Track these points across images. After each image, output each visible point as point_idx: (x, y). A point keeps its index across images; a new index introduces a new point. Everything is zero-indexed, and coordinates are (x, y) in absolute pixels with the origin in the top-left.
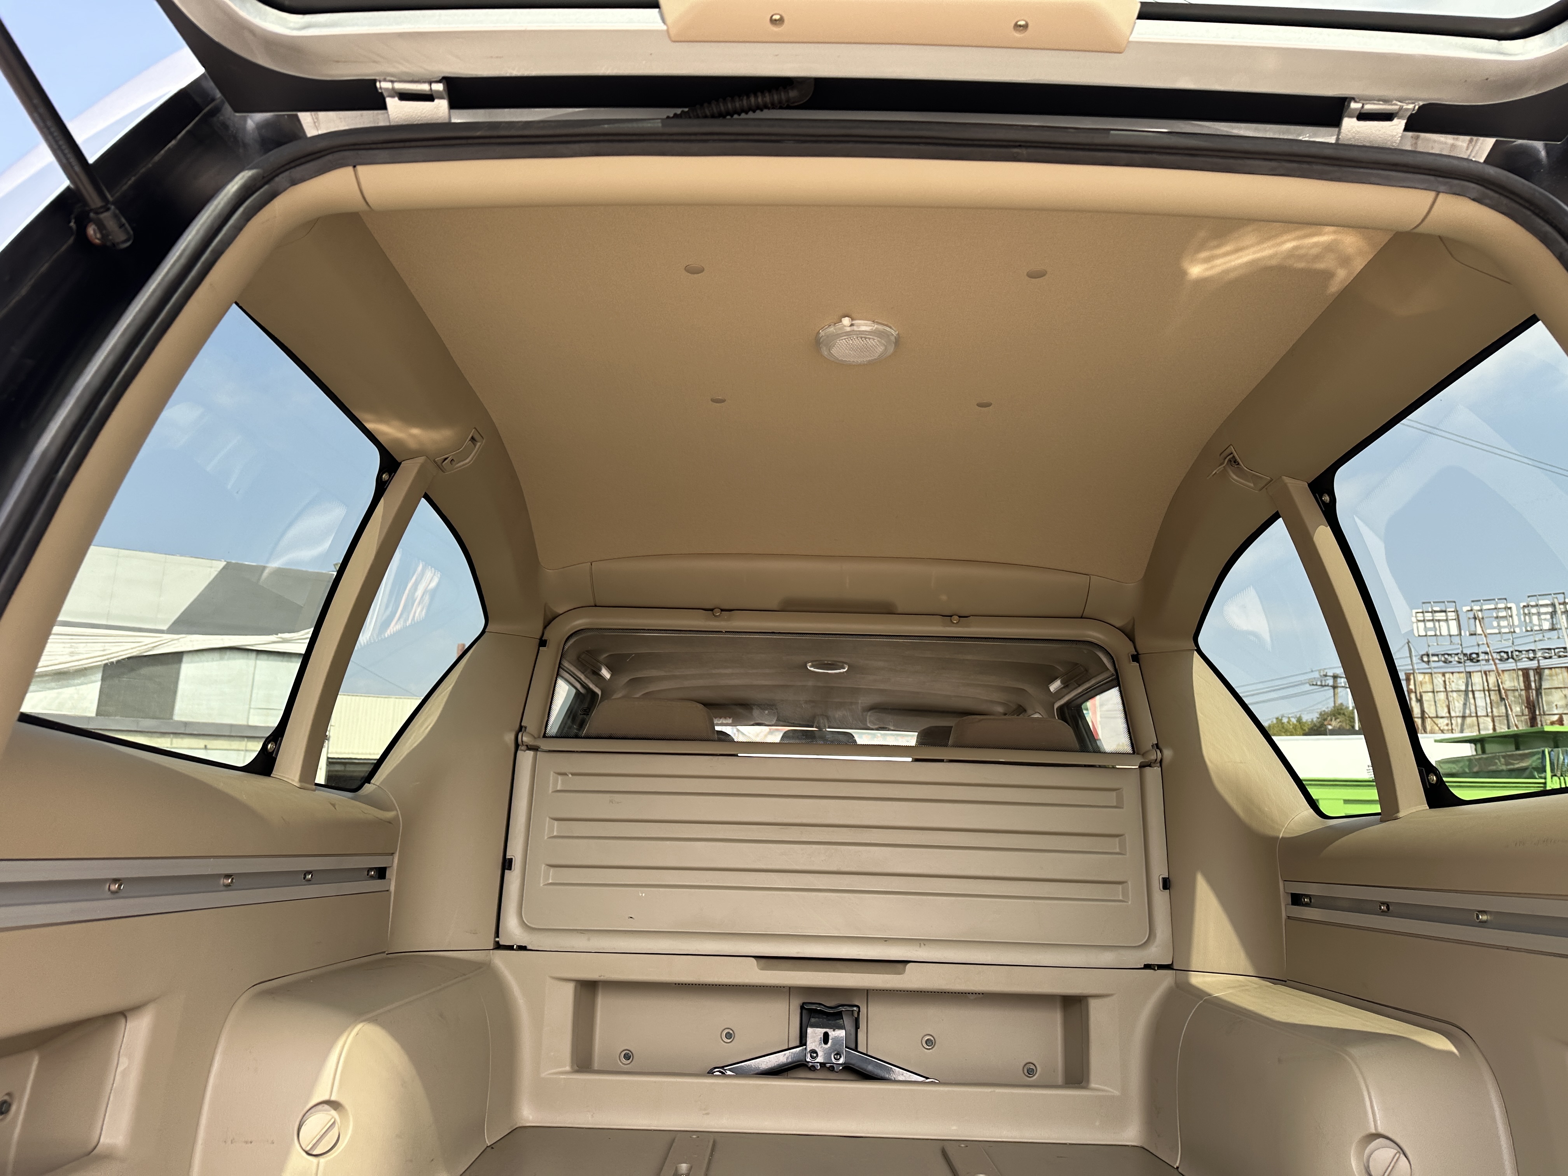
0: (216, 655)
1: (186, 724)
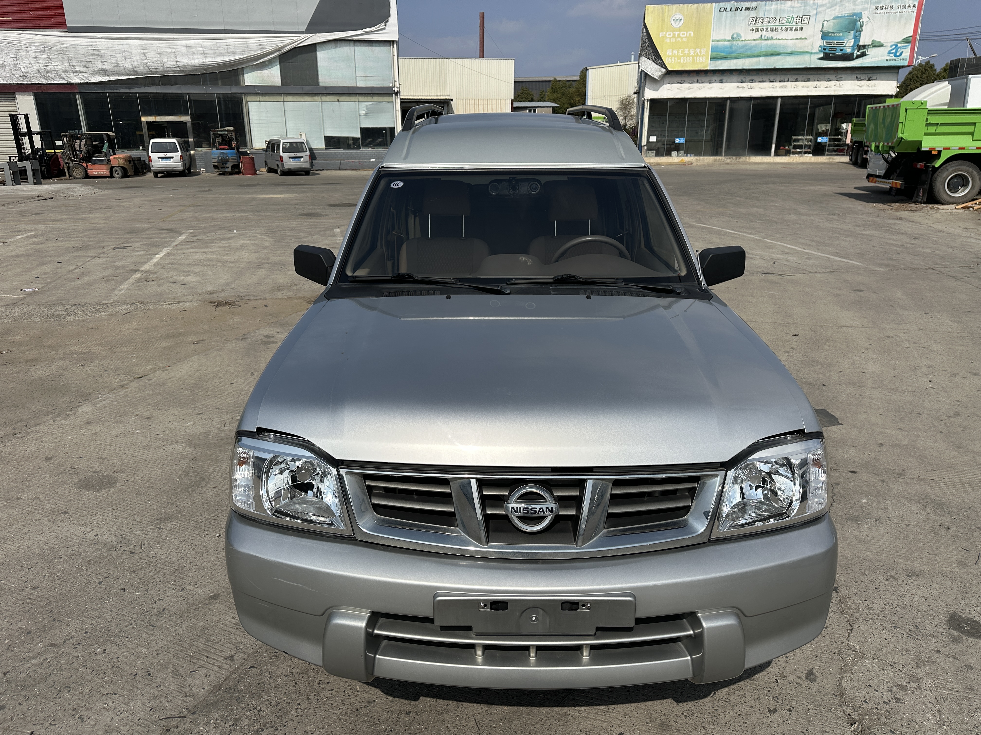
0: (333, 44)
1: (326, 88)
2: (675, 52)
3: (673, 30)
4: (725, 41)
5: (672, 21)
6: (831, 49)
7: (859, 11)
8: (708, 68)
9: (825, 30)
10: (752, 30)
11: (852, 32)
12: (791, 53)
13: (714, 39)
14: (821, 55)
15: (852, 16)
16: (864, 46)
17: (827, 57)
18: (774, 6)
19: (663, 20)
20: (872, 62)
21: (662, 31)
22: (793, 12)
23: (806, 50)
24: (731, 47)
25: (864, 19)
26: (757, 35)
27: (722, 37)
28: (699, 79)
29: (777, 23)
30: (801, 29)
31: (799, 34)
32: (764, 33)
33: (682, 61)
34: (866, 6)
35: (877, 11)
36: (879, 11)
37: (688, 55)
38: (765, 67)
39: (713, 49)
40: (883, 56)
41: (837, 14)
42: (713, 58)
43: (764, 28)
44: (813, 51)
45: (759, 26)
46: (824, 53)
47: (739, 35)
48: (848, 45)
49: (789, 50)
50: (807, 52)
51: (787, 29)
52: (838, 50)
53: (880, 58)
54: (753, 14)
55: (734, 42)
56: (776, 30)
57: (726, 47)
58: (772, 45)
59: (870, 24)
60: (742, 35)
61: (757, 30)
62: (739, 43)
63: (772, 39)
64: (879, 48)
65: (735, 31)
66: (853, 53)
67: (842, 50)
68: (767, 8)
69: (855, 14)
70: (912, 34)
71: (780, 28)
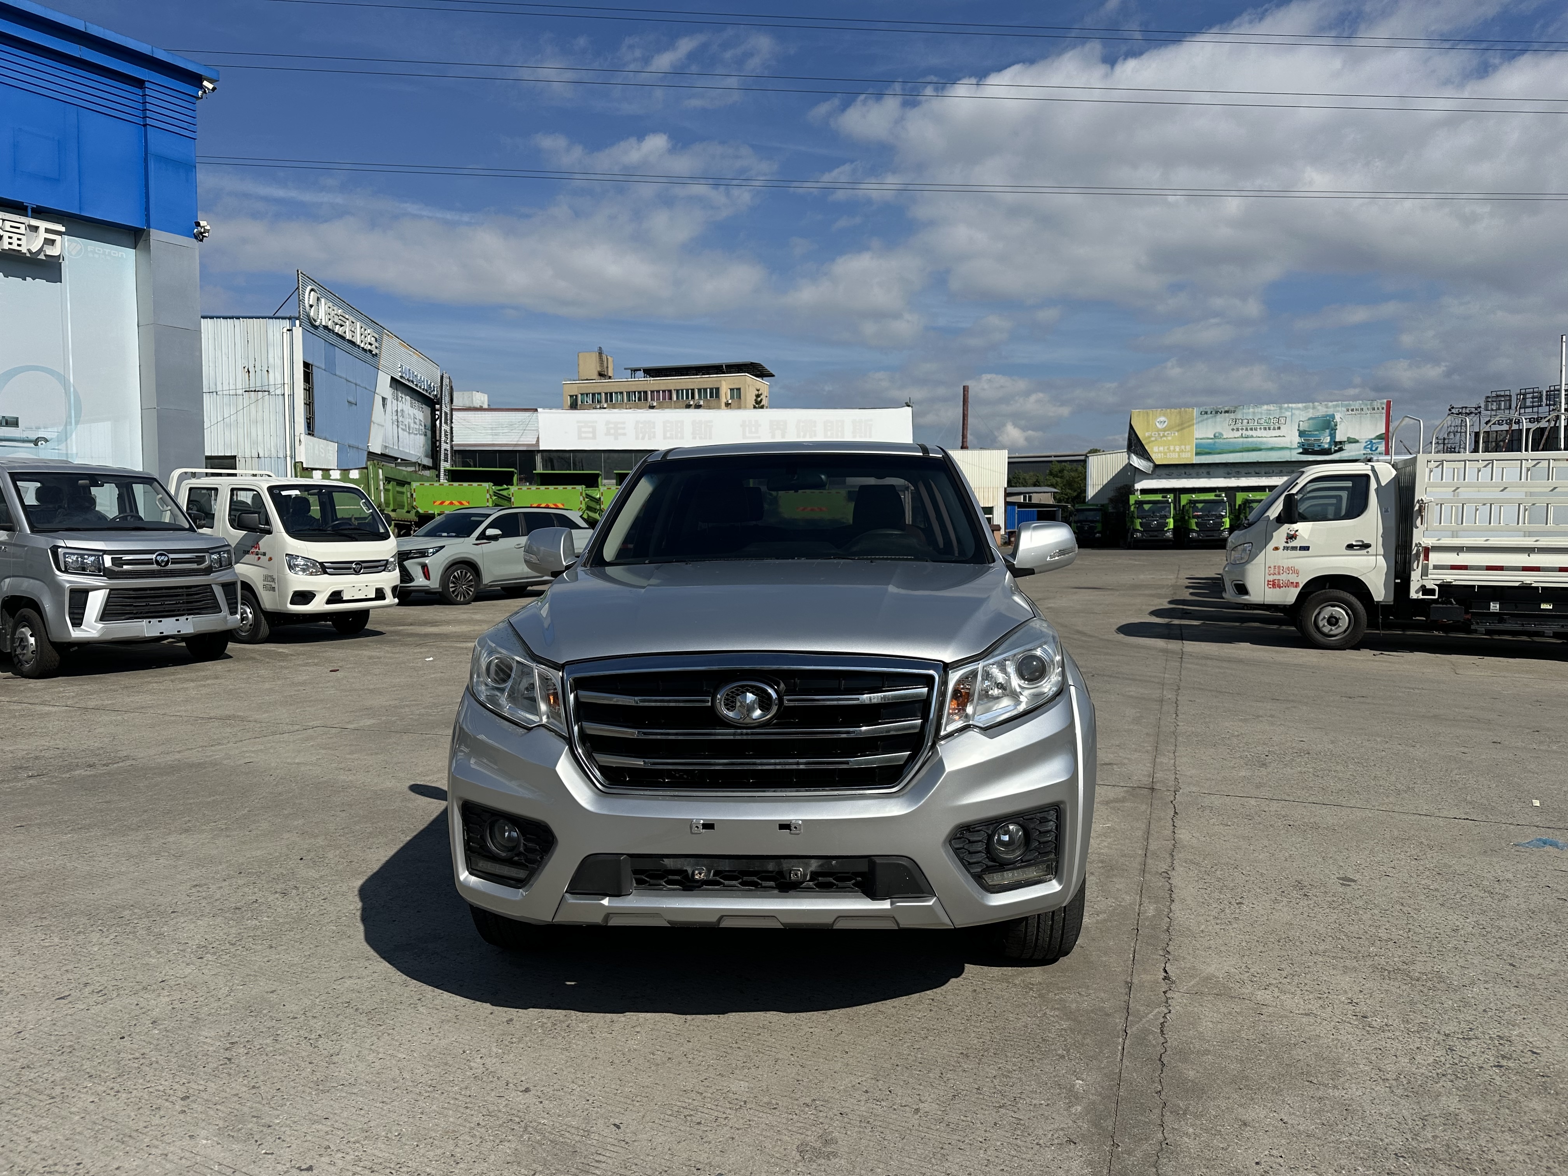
2: (1161, 449)
3: (1159, 430)
4: (1208, 439)
5: (1157, 424)
6: (1309, 445)
7: (1332, 413)
8: (1194, 462)
9: (1301, 429)
10: (1233, 430)
11: (1328, 431)
12: (1272, 449)
13: (1197, 437)
14: (1301, 450)
15: (1326, 417)
16: (1340, 443)
17: (1306, 452)
18: (1251, 410)
19: (1148, 422)
20: (1350, 456)
21: (1147, 431)
22: (1270, 414)
23: (1285, 446)
24: (1214, 444)
25: (1338, 418)
26: (1238, 434)
27: (1204, 436)
28: (1187, 471)
29: (1256, 424)
30: (1279, 428)
31: (1277, 433)
32: (1244, 432)
33: (1168, 456)
34: (1338, 409)
35: (1348, 413)
36: (1350, 412)
37: (1174, 451)
38: (1248, 461)
39: (1197, 446)
40: (1359, 450)
41: (1311, 416)
42: (1197, 454)
43: (1244, 428)
44: (1293, 447)
45: (1239, 426)
46: (1303, 449)
47: (1221, 434)
48: (1326, 441)
49: (1270, 446)
50: (1287, 448)
51: (1265, 429)
52: (1316, 446)
53: (1357, 453)
54: (1232, 416)
55: (1217, 440)
56: (1256, 429)
57: (1210, 444)
58: (1252, 442)
59: (1343, 424)
60: (1224, 433)
61: (1238, 430)
62: (1221, 440)
63: (1252, 437)
64: (1354, 444)
65: (1216, 431)
66: (1331, 449)
67: (1319, 446)
68: (1244, 411)
69: (1328, 415)
70: (1384, 432)
71: (1258, 427)
